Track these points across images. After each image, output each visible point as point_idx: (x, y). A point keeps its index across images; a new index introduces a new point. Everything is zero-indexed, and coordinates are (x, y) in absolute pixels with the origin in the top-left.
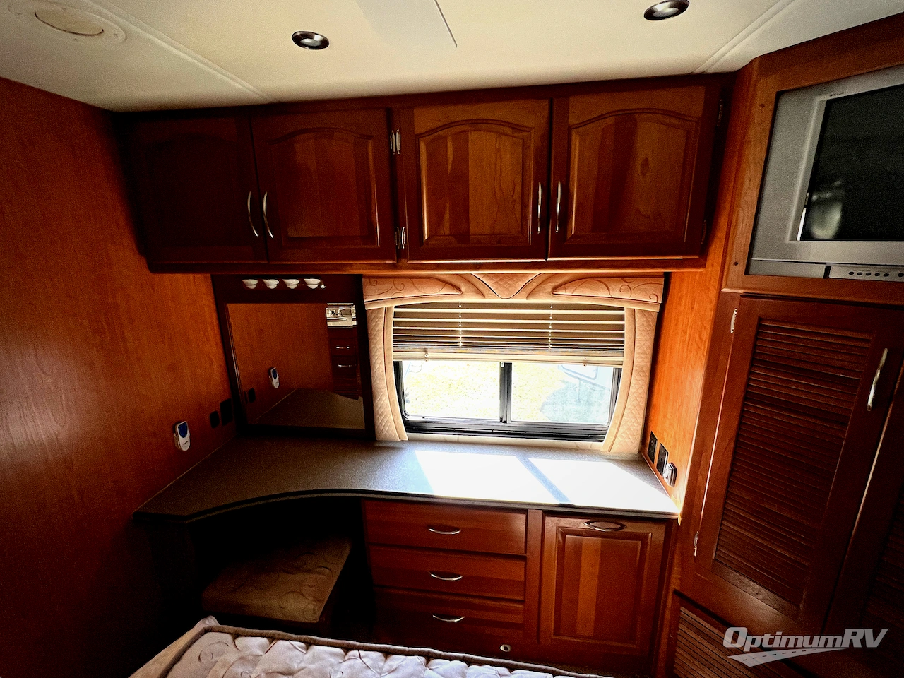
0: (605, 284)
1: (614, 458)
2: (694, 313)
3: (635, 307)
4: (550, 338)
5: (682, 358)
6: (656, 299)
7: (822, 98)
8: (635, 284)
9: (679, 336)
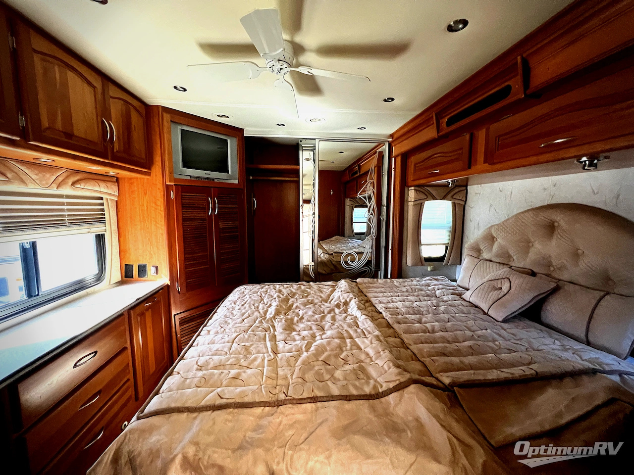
0: (98, 183)
2: (147, 196)
3: (109, 197)
4: (67, 219)
5: (144, 217)
6: (116, 193)
7: (180, 127)
8: (109, 184)
9: (138, 209)
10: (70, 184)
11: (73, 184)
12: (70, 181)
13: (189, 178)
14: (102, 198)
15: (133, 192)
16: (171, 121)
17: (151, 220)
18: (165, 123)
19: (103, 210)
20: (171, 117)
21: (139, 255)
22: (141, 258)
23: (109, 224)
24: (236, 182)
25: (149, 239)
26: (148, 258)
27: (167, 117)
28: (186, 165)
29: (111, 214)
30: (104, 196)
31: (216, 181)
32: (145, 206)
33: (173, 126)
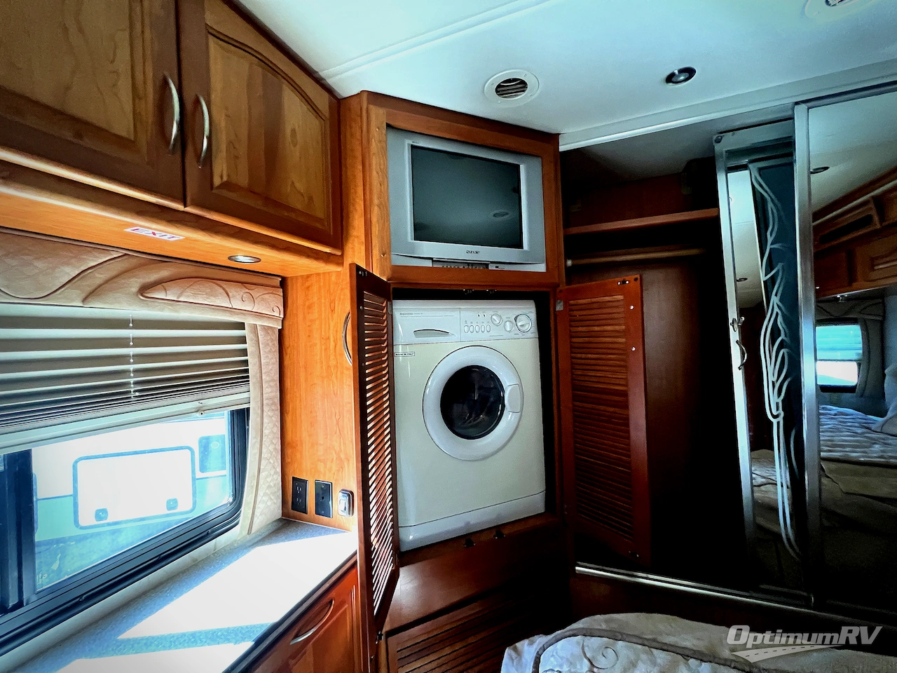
0: (224, 289)
1: (256, 540)
2: (335, 315)
3: (259, 323)
4: (132, 381)
5: (329, 367)
6: (278, 313)
7: (408, 142)
8: (257, 292)
9: (318, 347)
10: (135, 289)
11: (144, 290)
12: (135, 283)
13: (429, 264)
14: (241, 326)
15: (309, 307)
16: (389, 126)
17: (342, 373)
18: (375, 131)
19: (244, 352)
20: (388, 115)
21: (319, 460)
22: (321, 467)
23: (258, 385)
24: (541, 268)
25: (337, 423)
26: (334, 468)
27: (378, 116)
28: (422, 232)
29: (262, 363)
30: (249, 321)
31: (492, 267)
32: (332, 339)
33: (392, 138)
